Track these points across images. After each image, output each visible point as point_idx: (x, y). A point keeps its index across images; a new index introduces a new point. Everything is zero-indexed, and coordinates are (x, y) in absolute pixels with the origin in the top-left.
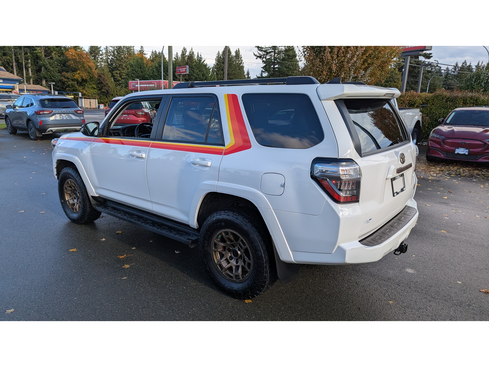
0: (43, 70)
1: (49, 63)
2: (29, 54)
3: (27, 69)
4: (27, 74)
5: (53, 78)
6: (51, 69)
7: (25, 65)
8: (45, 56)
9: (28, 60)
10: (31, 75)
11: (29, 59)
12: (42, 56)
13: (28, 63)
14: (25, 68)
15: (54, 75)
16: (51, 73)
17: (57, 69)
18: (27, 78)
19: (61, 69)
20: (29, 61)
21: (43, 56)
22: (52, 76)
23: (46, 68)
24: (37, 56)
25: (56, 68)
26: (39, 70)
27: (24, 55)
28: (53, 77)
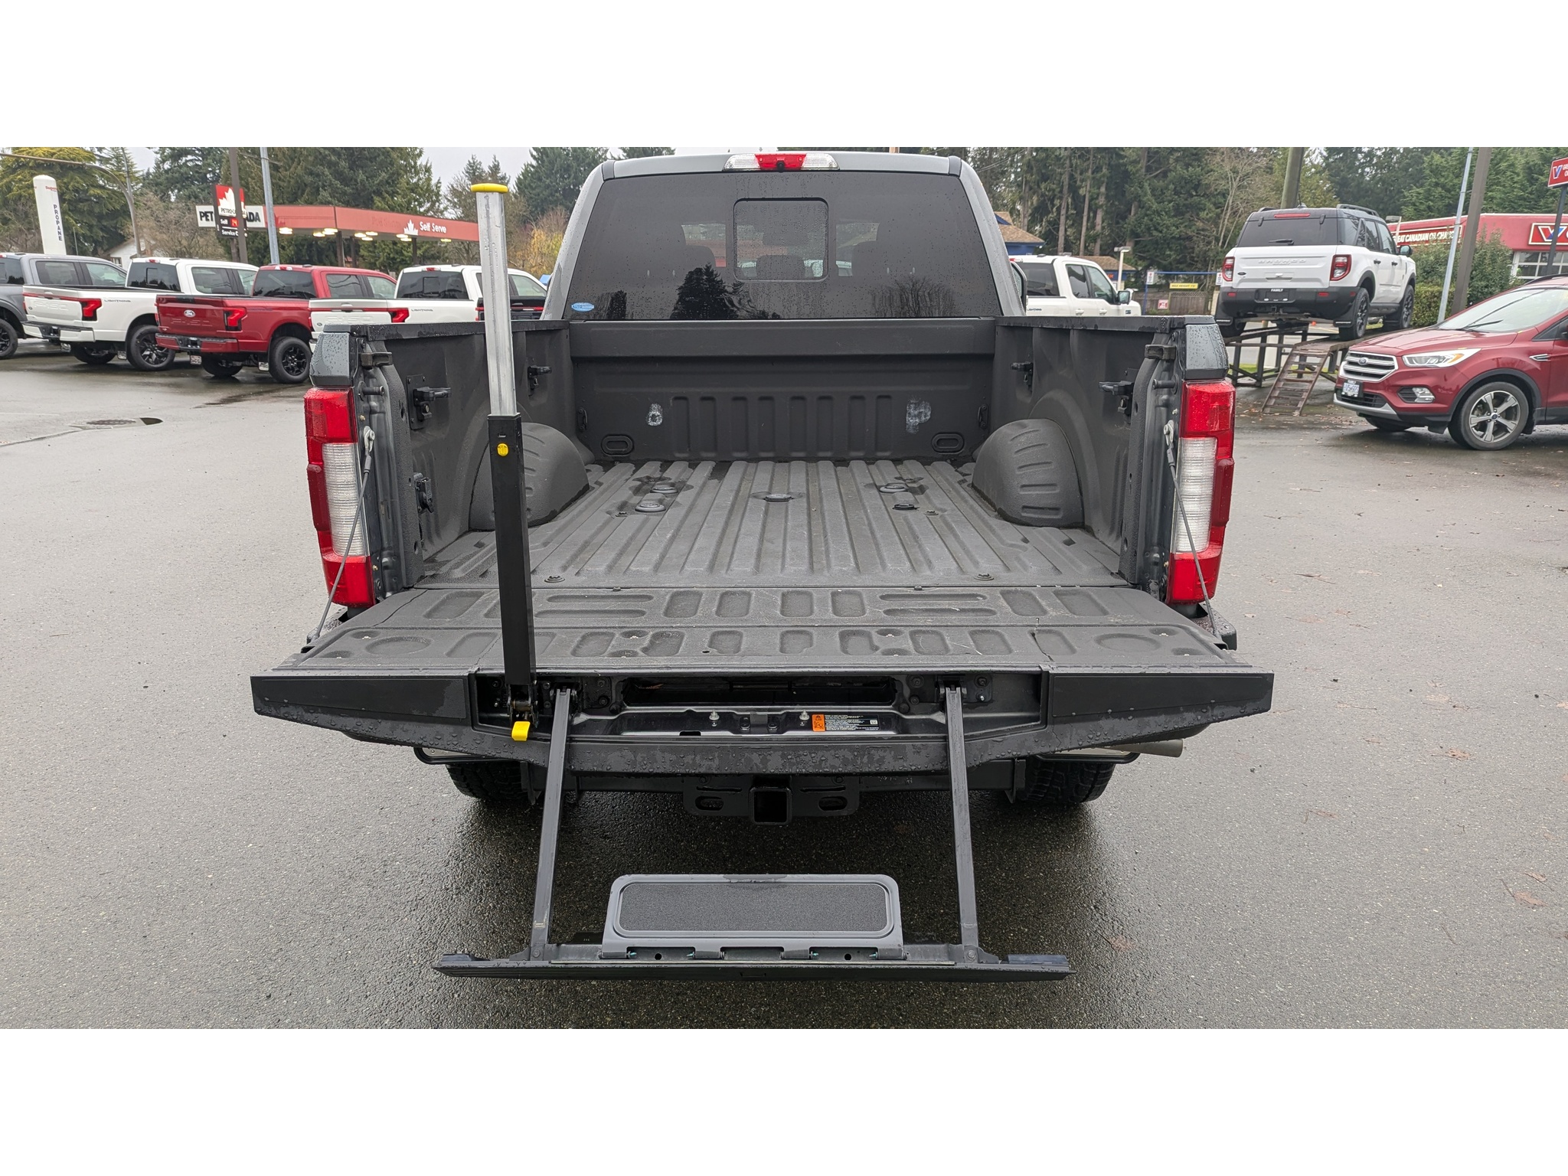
0: (1132, 214)
1: (1153, 190)
2: (1104, 170)
3: (1093, 210)
4: (1093, 227)
5: (1155, 233)
6: (1155, 206)
7: (1090, 201)
8: (1149, 169)
9: (1099, 188)
10: (1098, 228)
11: (1103, 183)
12: (1137, 171)
13: (1098, 195)
14: (1090, 208)
15: (1159, 224)
16: (1151, 220)
17: (1171, 204)
18: (1088, 237)
19: (1184, 205)
20: (1103, 189)
21: (1143, 170)
22: (1154, 226)
23: (1141, 206)
24: (1126, 171)
25: (1170, 202)
26: (1123, 216)
27: (1093, 173)
28: (1156, 229)
